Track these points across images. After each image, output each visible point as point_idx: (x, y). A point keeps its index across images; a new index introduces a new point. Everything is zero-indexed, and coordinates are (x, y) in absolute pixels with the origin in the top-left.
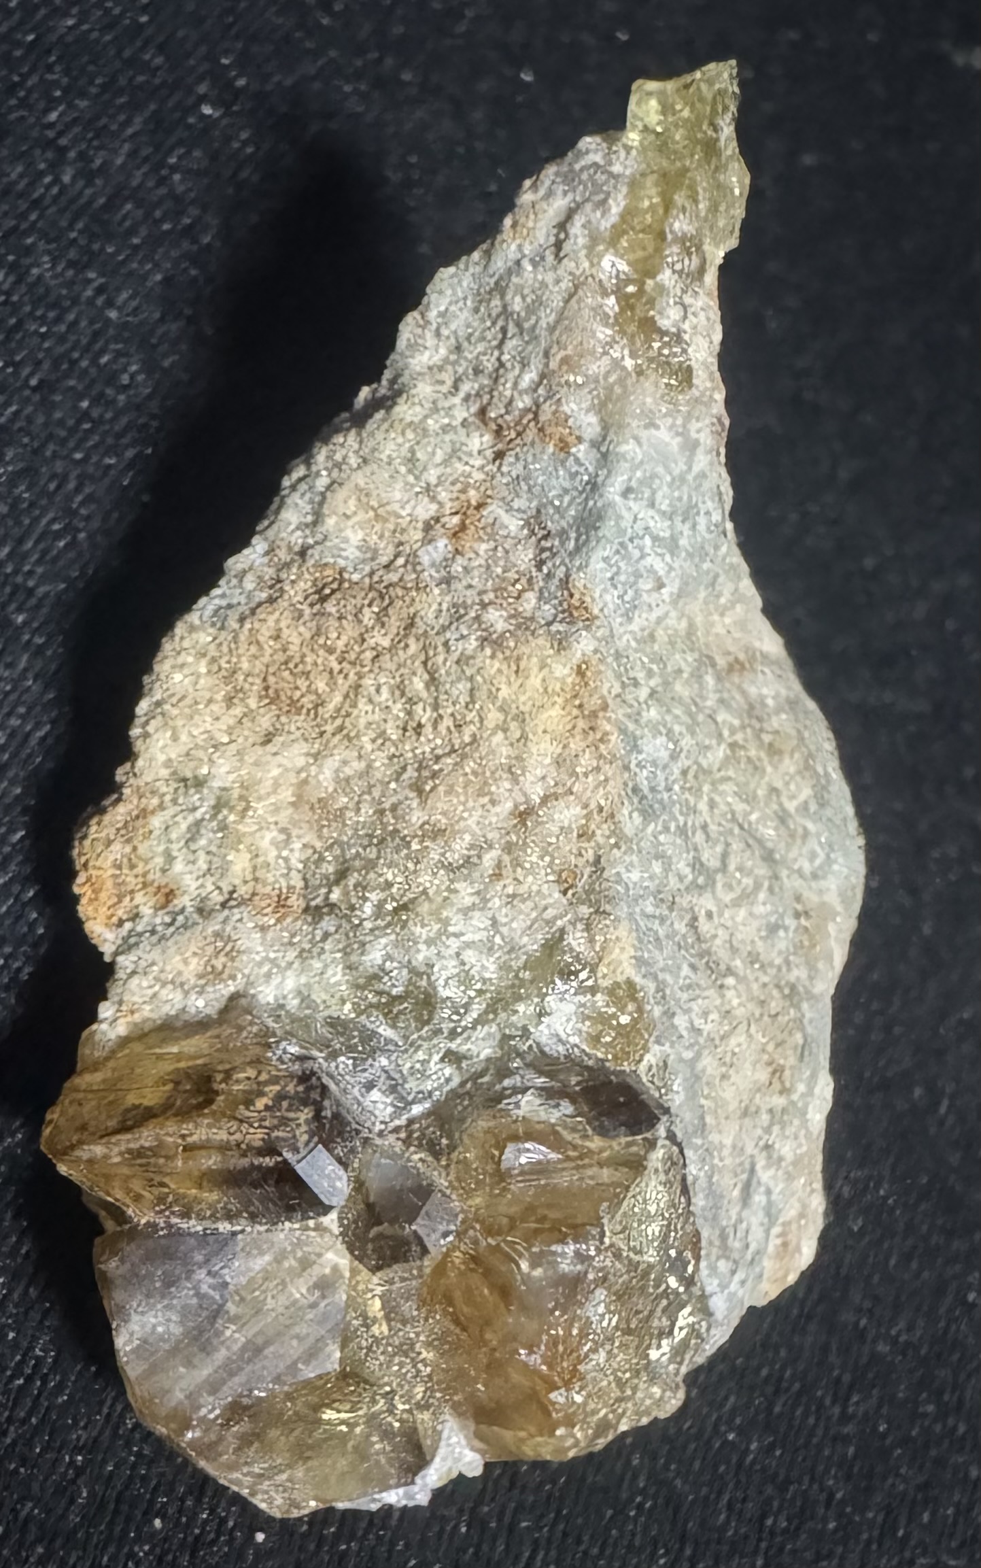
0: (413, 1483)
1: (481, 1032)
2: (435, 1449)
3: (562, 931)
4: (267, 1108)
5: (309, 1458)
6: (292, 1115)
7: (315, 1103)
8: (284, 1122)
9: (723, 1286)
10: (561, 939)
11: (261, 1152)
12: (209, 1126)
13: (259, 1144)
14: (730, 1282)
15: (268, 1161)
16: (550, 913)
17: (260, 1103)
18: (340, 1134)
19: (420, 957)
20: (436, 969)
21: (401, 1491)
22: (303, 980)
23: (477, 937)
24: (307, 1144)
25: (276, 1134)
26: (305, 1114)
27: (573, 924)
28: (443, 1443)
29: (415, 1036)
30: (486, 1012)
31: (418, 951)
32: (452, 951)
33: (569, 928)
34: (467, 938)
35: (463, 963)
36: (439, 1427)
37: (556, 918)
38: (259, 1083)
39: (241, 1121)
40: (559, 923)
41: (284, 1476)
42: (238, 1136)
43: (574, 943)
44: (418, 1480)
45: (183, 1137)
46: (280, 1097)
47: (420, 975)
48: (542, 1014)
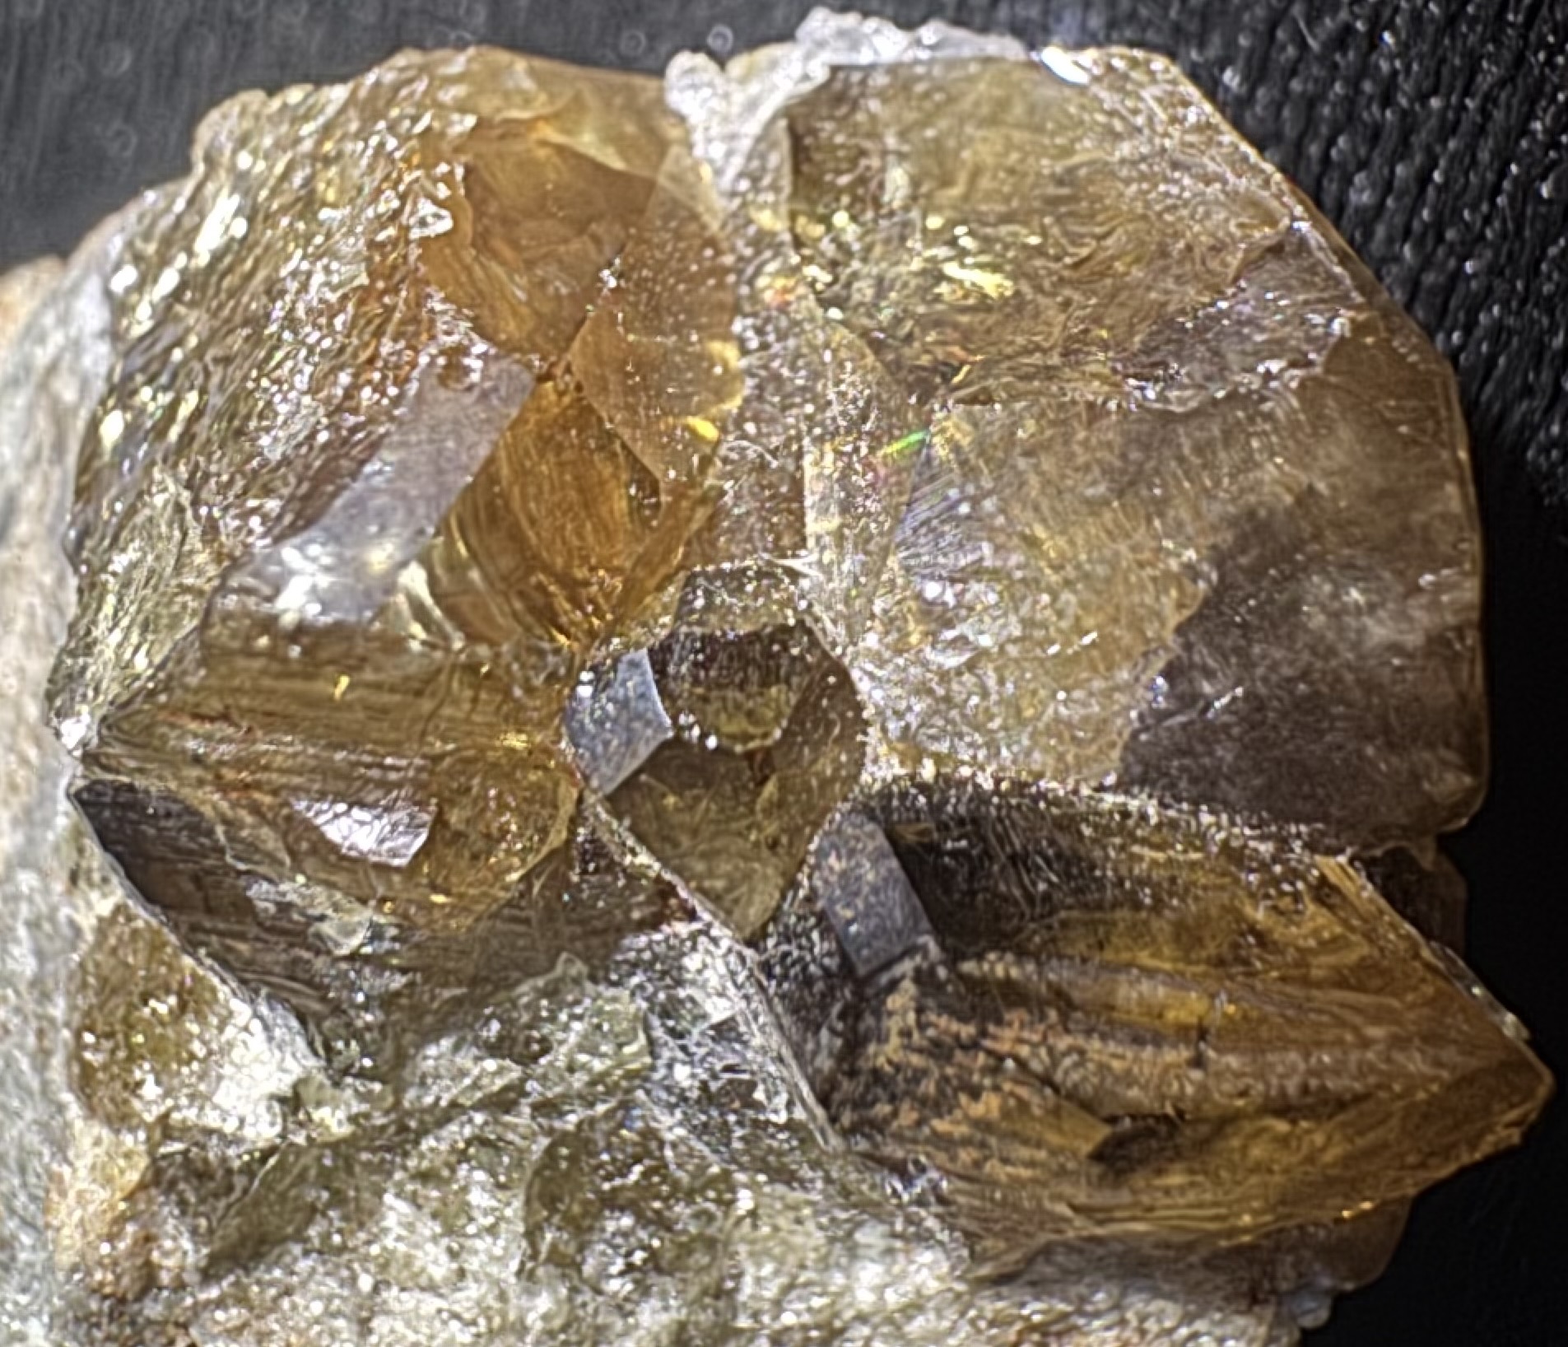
0: (835, 69)
1: (441, 1093)
2: (764, 137)
3: (208, 1275)
4: (975, 1093)
5: (1060, 182)
6: (916, 1060)
7: (853, 1074)
8: (939, 1050)
9: (76, 346)
10: (213, 1259)
11: (1013, 994)
12: (1128, 1079)
13: (1015, 1016)
14: (62, 350)
15: (999, 966)
16: (234, 1315)
17: (988, 1106)
18: (808, 981)
19: (544, 1303)
20: (514, 1265)
21: (864, 57)
22: (838, 1279)
23: (409, 1300)
24: (893, 986)
25: (967, 1031)
26: (885, 1053)
27: (180, 1286)
28: (746, 144)
29: (601, 1108)
30: (423, 1132)
31: (546, 1317)
32: (474, 1290)
33: (191, 1278)
34: (431, 1304)
35: (453, 1255)
36: (744, 185)
37: (220, 1303)
38: (983, 1145)
39: (1046, 1080)
40: (214, 1293)
41: (1125, 149)
42: (1063, 1043)
43: (186, 1244)
44: (820, 75)
45: (1198, 1062)
46: (938, 1105)
47: (556, 1257)
48: (292, 1103)
